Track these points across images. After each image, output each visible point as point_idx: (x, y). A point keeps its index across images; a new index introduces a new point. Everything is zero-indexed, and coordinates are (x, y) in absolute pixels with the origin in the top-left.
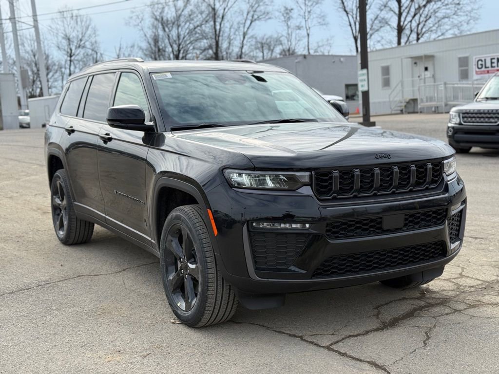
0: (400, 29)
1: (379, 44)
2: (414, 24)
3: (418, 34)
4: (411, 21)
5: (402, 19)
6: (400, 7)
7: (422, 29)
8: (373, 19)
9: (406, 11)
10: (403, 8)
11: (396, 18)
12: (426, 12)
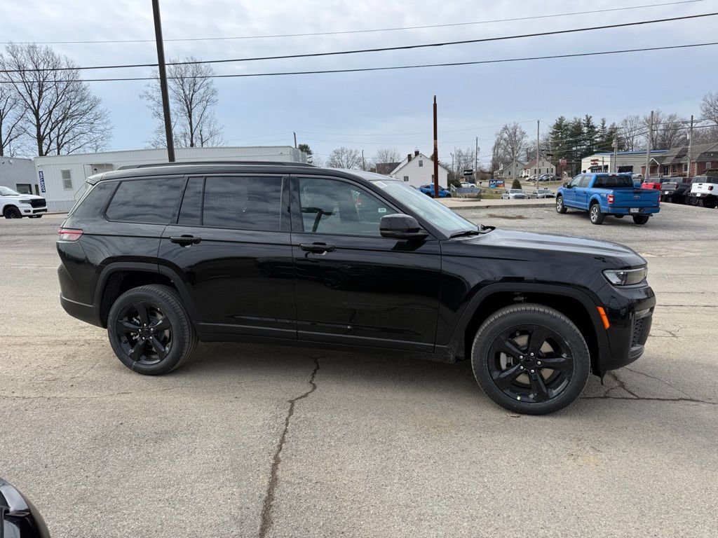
0: (40, 139)
1: (19, 149)
2: (53, 135)
3: (58, 145)
4: (49, 133)
5: (42, 130)
6: (38, 119)
7: (62, 140)
8: (11, 126)
9: (45, 123)
10: (41, 122)
11: (35, 129)
12: (63, 127)
